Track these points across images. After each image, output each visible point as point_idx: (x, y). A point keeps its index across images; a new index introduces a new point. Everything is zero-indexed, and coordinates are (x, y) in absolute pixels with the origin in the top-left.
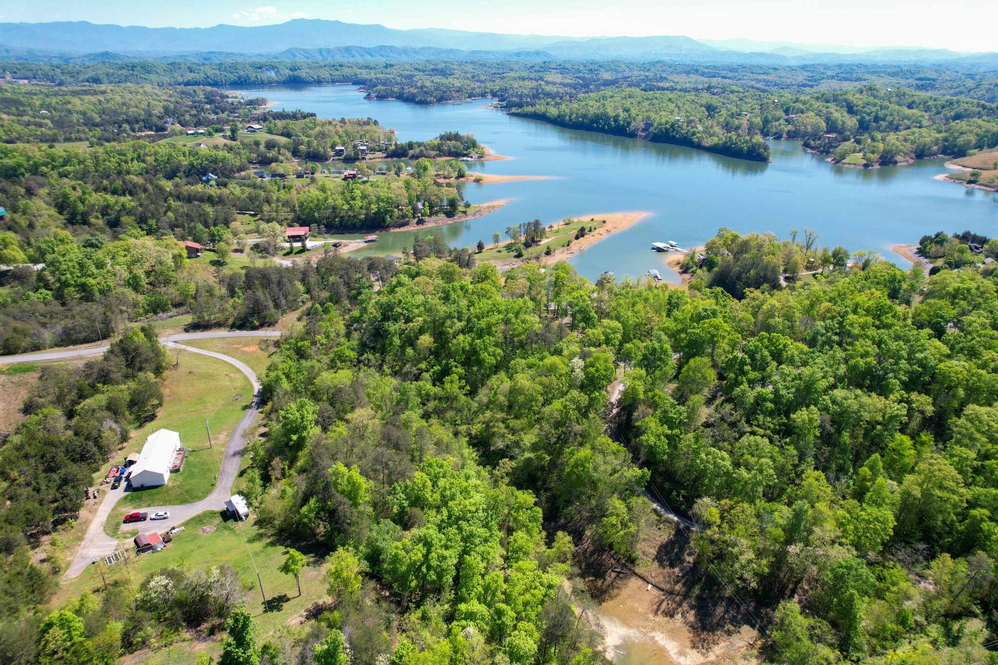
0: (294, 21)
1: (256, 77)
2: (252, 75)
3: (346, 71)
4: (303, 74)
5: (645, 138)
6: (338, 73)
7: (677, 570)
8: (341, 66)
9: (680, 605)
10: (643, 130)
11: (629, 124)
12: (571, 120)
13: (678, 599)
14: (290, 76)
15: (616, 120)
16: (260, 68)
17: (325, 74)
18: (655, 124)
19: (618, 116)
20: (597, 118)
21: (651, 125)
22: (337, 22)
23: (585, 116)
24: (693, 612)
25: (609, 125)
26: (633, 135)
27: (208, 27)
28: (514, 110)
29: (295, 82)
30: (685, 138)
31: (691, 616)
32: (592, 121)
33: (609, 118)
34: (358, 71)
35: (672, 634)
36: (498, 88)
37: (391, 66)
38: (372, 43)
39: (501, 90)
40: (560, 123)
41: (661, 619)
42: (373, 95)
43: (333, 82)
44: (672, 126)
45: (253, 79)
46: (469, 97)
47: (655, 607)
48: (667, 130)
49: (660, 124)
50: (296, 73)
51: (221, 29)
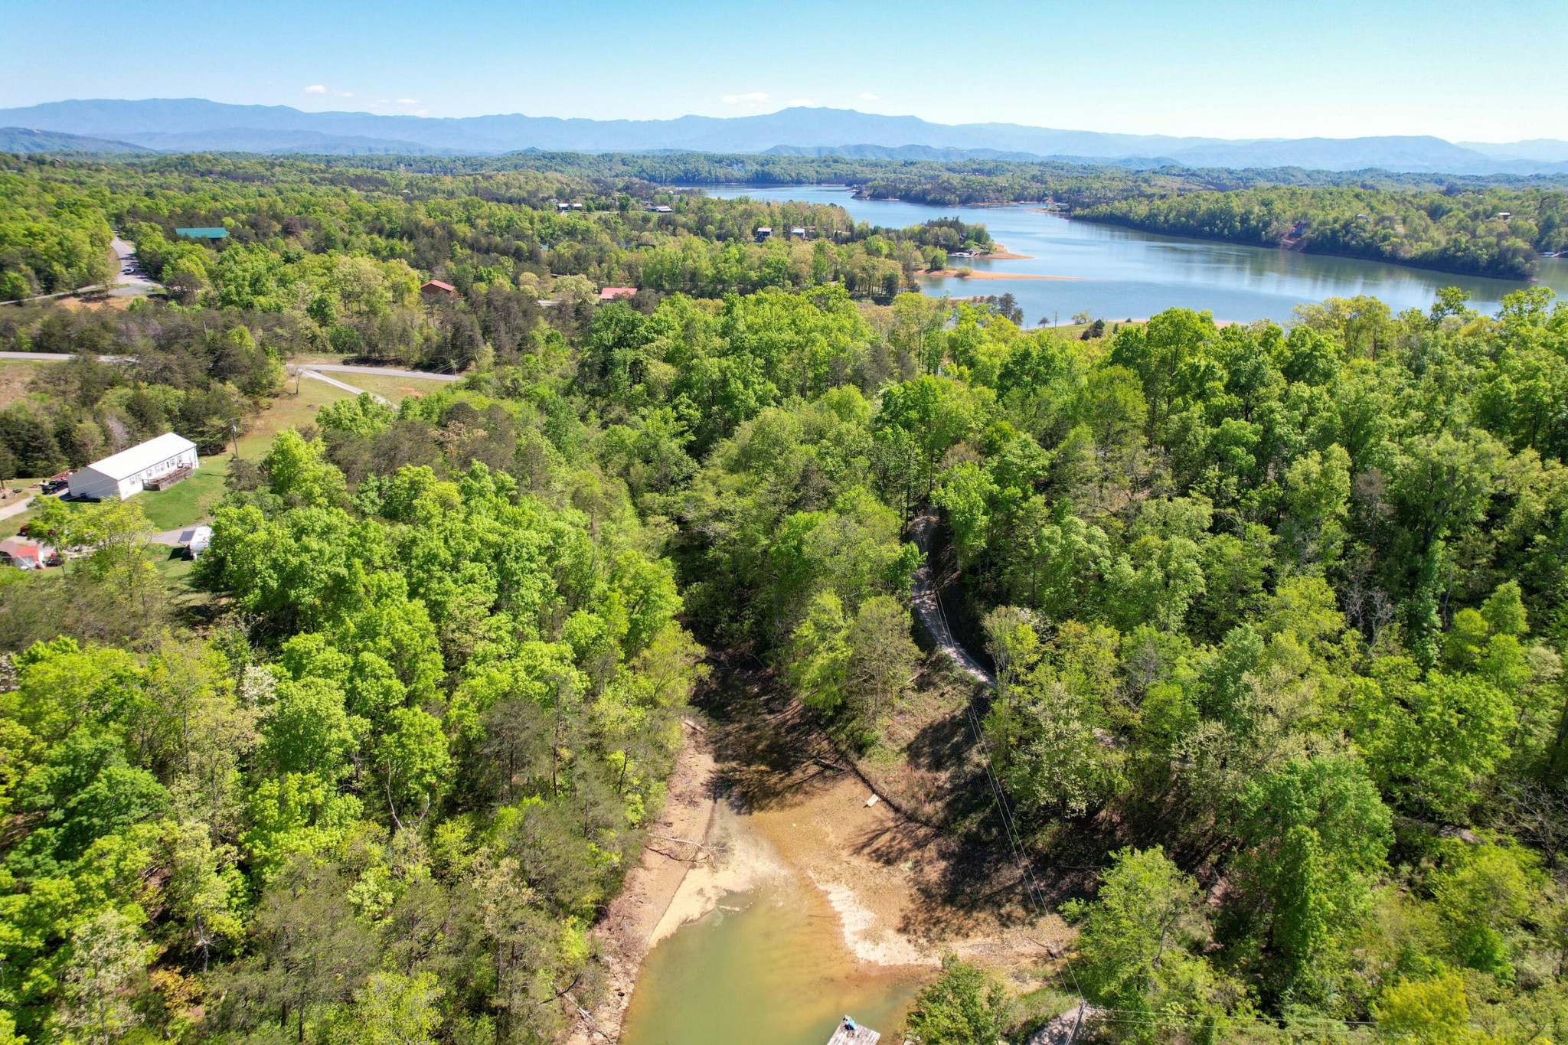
0: (791, 109)
1: (709, 172)
2: (705, 169)
3: (841, 169)
4: (776, 170)
5: (1296, 247)
6: (829, 170)
7: (944, 776)
8: (836, 161)
9: (919, 845)
10: (1291, 236)
11: (1267, 225)
12: (1166, 221)
13: (922, 832)
14: (757, 173)
15: (1245, 220)
16: (720, 162)
17: (809, 172)
18: (1315, 225)
19: (1251, 215)
20: (1212, 217)
21: (1308, 225)
22: (850, 112)
23: (1191, 214)
24: (943, 864)
25: (1231, 227)
26: (1272, 244)
27: (671, 118)
28: (1078, 211)
29: (763, 180)
30: (1368, 246)
31: (934, 872)
32: (1203, 223)
33: (1232, 217)
34: (858, 169)
35: (872, 896)
36: (1066, 187)
37: (912, 164)
39: (1070, 191)
40: (1149, 228)
41: (862, 863)
42: (866, 193)
43: (818, 182)
44: (1345, 226)
45: (704, 174)
46: (1015, 200)
47: (864, 839)
48: (1334, 232)
49: (1323, 223)
50: (766, 168)
51: (689, 121)
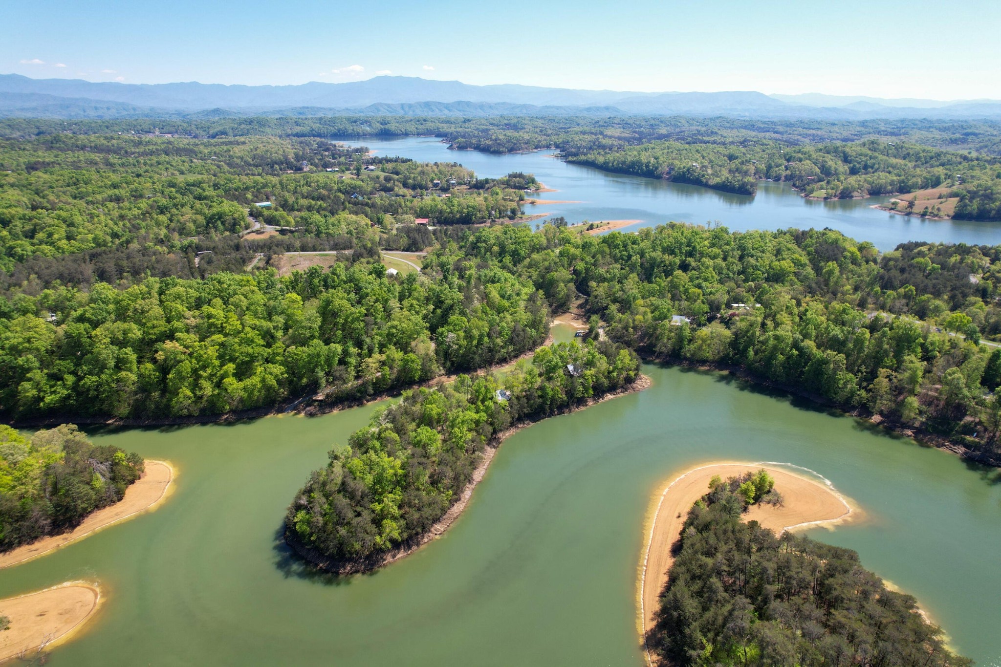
0: (378, 78)
1: (353, 130)
2: (350, 128)
3: (430, 125)
4: (392, 127)
5: (668, 179)
6: (423, 127)
8: (425, 120)
10: (668, 173)
11: (657, 168)
12: (613, 166)
14: (381, 130)
15: (647, 166)
16: (355, 122)
17: (411, 128)
18: (676, 169)
19: (649, 162)
20: (633, 164)
21: (673, 169)
22: (418, 79)
23: (624, 163)
25: (642, 170)
26: (659, 177)
27: (300, 84)
28: (570, 158)
29: (386, 135)
30: (697, 179)
32: (629, 167)
33: (642, 165)
34: (440, 125)
36: (561, 141)
37: (469, 121)
38: (449, 98)
40: (606, 169)
42: (455, 146)
43: (419, 134)
44: (688, 170)
45: (350, 131)
46: (536, 148)
48: (684, 173)
49: (679, 168)
50: (386, 127)
51: (313, 86)
